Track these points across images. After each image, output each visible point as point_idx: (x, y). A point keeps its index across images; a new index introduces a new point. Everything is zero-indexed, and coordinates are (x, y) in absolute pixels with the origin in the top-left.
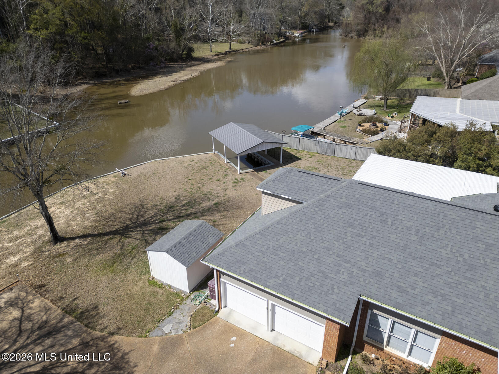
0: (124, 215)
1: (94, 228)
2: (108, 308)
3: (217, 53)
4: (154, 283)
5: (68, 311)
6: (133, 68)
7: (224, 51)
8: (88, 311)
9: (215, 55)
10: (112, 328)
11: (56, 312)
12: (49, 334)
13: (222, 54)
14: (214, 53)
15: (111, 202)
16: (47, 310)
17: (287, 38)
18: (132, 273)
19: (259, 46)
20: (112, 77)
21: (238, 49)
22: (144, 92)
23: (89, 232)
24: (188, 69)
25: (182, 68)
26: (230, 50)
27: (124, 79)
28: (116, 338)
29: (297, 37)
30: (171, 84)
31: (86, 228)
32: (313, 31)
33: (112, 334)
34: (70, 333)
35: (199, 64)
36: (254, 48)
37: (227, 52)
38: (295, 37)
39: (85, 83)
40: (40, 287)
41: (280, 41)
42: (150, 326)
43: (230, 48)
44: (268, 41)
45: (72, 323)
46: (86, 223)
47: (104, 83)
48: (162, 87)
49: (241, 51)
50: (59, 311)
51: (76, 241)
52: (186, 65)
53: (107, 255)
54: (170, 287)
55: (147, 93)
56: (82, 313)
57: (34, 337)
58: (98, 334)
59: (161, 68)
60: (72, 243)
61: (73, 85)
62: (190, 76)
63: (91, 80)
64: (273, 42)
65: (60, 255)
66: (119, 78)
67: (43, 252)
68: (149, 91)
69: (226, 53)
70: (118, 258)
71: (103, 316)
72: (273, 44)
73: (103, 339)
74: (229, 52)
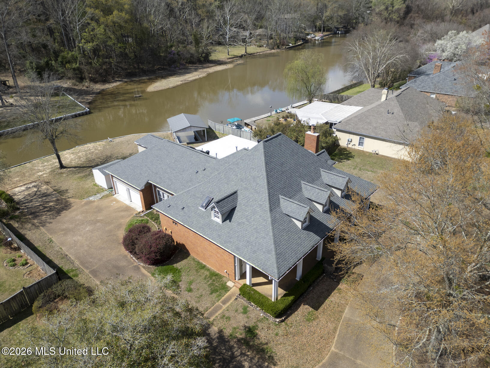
0: (99, 160)
1: (82, 164)
2: (72, 191)
3: (233, 56)
4: (95, 185)
5: (55, 190)
6: (158, 69)
7: (240, 55)
8: (63, 191)
9: (230, 58)
10: (69, 197)
11: (51, 190)
12: (45, 196)
13: (237, 57)
14: (230, 57)
15: (96, 154)
16: (47, 189)
17: (306, 41)
18: (89, 181)
19: (274, 49)
20: (140, 76)
21: (253, 52)
22: (156, 90)
23: (78, 166)
24: (201, 70)
25: (196, 70)
26: (246, 54)
27: (147, 78)
28: (70, 199)
29: (318, 40)
30: (179, 83)
31: (78, 164)
32: (338, 34)
33: (69, 198)
34: (54, 196)
35: (212, 66)
36: (269, 52)
37: (242, 55)
38: (315, 40)
39: (119, 81)
40: (48, 182)
41: (297, 44)
42: (85, 197)
43: (246, 52)
44: (283, 45)
45: (56, 194)
46: (79, 162)
47: (132, 81)
48: (171, 85)
49: (256, 54)
50: (52, 190)
51: (71, 169)
52: (202, 66)
53: (82, 175)
54: (101, 186)
55: (158, 90)
56: (60, 191)
57: (40, 196)
58: (64, 198)
59: (180, 69)
60: (69, 169)
61: (110, 82)
62: (197, 77)
63: (124, 78)
64: (289, 45)
65: (61, 173)
66: (145, 77)
67: (55, 172)
68: (161, 88)
69: (241, 57)
70: (86, 176)
71: (69, 193)
72: (288, 48)
73: (65, 199)
74: (245, 55)
